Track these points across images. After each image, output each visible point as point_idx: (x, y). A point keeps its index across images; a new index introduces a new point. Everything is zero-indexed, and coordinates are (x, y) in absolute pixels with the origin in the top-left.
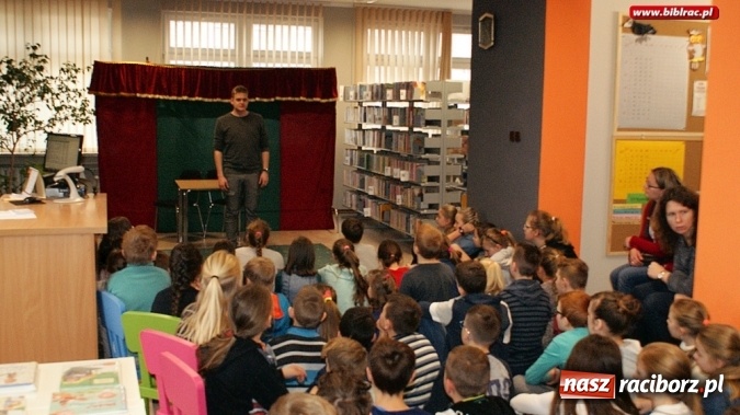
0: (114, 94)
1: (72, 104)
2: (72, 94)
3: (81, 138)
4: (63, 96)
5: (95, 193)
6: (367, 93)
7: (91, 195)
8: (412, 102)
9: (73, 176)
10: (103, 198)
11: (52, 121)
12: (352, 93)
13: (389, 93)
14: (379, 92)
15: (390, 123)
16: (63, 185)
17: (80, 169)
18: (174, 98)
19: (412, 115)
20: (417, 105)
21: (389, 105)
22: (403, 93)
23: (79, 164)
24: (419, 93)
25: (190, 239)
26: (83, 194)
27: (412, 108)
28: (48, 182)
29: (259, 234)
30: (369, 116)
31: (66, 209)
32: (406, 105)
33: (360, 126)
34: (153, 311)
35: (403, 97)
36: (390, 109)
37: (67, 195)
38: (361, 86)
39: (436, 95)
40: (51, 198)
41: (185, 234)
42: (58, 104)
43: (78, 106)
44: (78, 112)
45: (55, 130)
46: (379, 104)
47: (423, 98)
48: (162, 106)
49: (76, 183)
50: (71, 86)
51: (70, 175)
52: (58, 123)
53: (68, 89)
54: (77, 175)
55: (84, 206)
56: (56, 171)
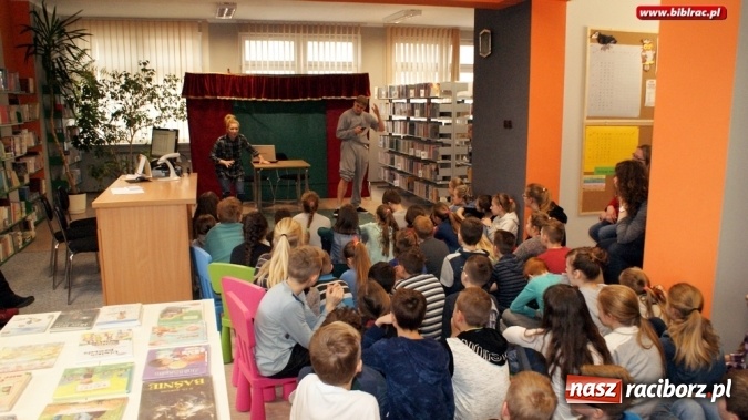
0: (200, 98)
1: (174, 105)
2: (173, 98)
3: (177, 131)
4: (166, 100)
5: (189, 173)
6: (395, 92)
7: (186, 174)
8: (429, 99)
9: (172, 160)
10: (195, 177)
11: (159, 119)
12: (384, 93)
13: (412, 92)
14: (405, 92)
15: (413, 115)
16: (165, 167)
17: (177, 155)
18: (245, 99)
19: (430, 109)
20: (433, 101)
21: (412, 101)
22: (422, 91)
23: (176, 151)
24: (435, 92)
25: (263, 205)
26: (179, 174)
27: (429, 103)
28: (154, 165)
29: (312, 204)
30: (397, 110)
31: (167, 185)
32: (425, 101)
33: (390, 117)
34: (232, 262)
35: (422, 95)
36: (413, 104)
37: (168, 175)
38: (391, 87)
39: (447, 93)
40: (155, 177)
41: (260, 202)
42: (163, 106)
43: (178, 107)
44: (178, 112)
45: (162, 126)
46: (405, 101)
47: (437, 95)
48: (236, 105)
49: (174, 166)
50: (172, 92)
51: (170, 159)
52: (163, 120)
53: (170, 94)
54: (175, 159)
55: (180, 183)
56: (159, 157)
